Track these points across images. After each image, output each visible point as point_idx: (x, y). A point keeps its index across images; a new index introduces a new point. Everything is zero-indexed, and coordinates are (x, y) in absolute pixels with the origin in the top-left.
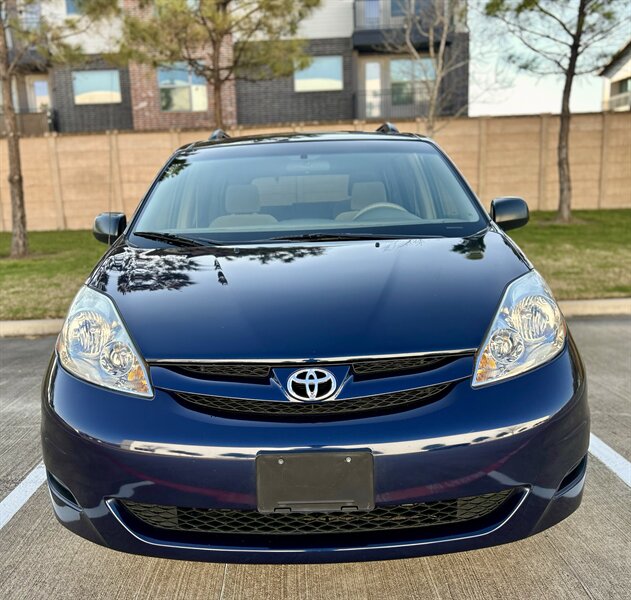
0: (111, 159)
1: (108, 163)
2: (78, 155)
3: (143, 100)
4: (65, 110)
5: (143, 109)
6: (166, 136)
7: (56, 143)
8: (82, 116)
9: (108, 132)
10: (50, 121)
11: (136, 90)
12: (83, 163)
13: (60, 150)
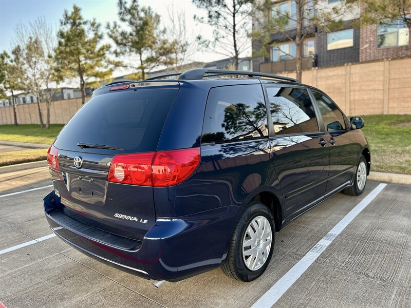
0: (345, 79)
1: (344, 81)
2: (328, 78)
3: (367, 43)
4: (322, 54)
5: (366, 48)
6: (381, 63)
7: (317, 73)
8: (330, 56)
9: (345, 65)
10: (313, 61)
11: (363, 38)
12: (330, 82)
13: (318, 76)
